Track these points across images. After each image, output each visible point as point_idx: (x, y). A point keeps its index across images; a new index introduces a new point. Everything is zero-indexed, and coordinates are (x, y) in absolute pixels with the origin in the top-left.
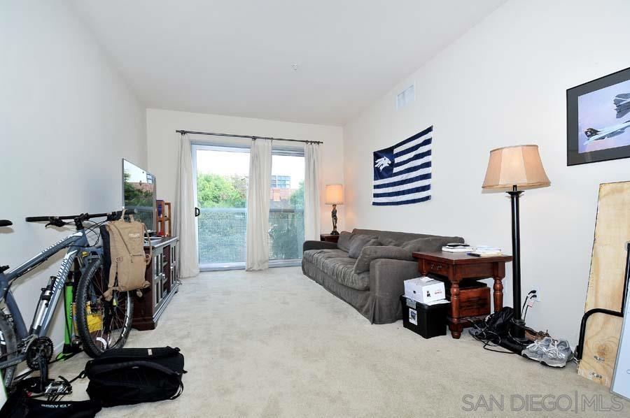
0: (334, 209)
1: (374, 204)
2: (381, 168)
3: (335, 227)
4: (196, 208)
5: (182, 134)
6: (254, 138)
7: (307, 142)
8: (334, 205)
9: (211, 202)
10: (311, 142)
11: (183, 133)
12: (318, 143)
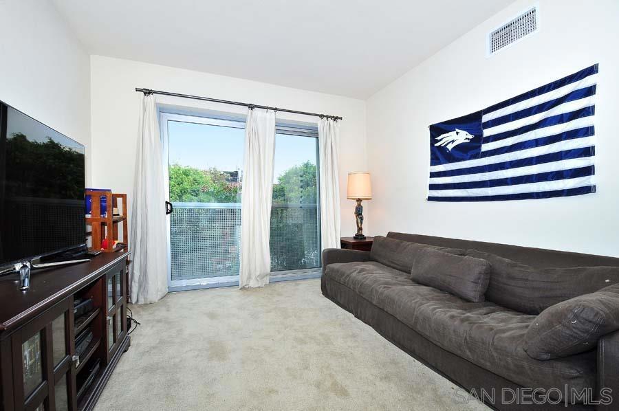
0: (360, 205)
1: (430, 199)
2: (450, 147)
3: (360, 229)
4: (167, 202)
5: (145, 93)
6: (252, 107)
7: (322, 116)
8: (359, 200)
9: (189, 195)
10: (328, 117)
11: (148, 92)
12: (335, 119)
